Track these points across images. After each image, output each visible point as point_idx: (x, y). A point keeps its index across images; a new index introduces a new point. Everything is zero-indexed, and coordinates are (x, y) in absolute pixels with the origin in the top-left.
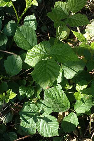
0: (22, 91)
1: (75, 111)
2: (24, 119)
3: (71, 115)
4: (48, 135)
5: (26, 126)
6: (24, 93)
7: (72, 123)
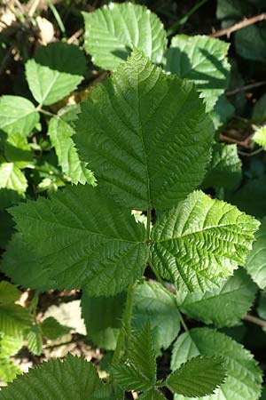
0: (228, 163)
1: (39, 108)
2: (218, 65)
3: (51, 96)
4: (121, 12)
5: (208, 42)
6: (221, 154)
7: (46, 69)
